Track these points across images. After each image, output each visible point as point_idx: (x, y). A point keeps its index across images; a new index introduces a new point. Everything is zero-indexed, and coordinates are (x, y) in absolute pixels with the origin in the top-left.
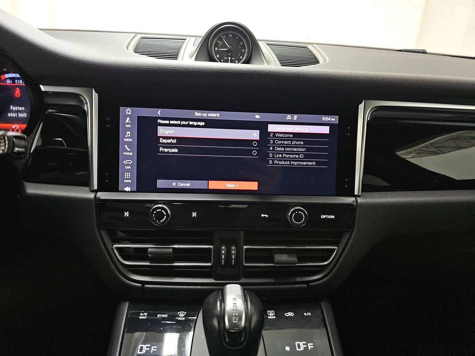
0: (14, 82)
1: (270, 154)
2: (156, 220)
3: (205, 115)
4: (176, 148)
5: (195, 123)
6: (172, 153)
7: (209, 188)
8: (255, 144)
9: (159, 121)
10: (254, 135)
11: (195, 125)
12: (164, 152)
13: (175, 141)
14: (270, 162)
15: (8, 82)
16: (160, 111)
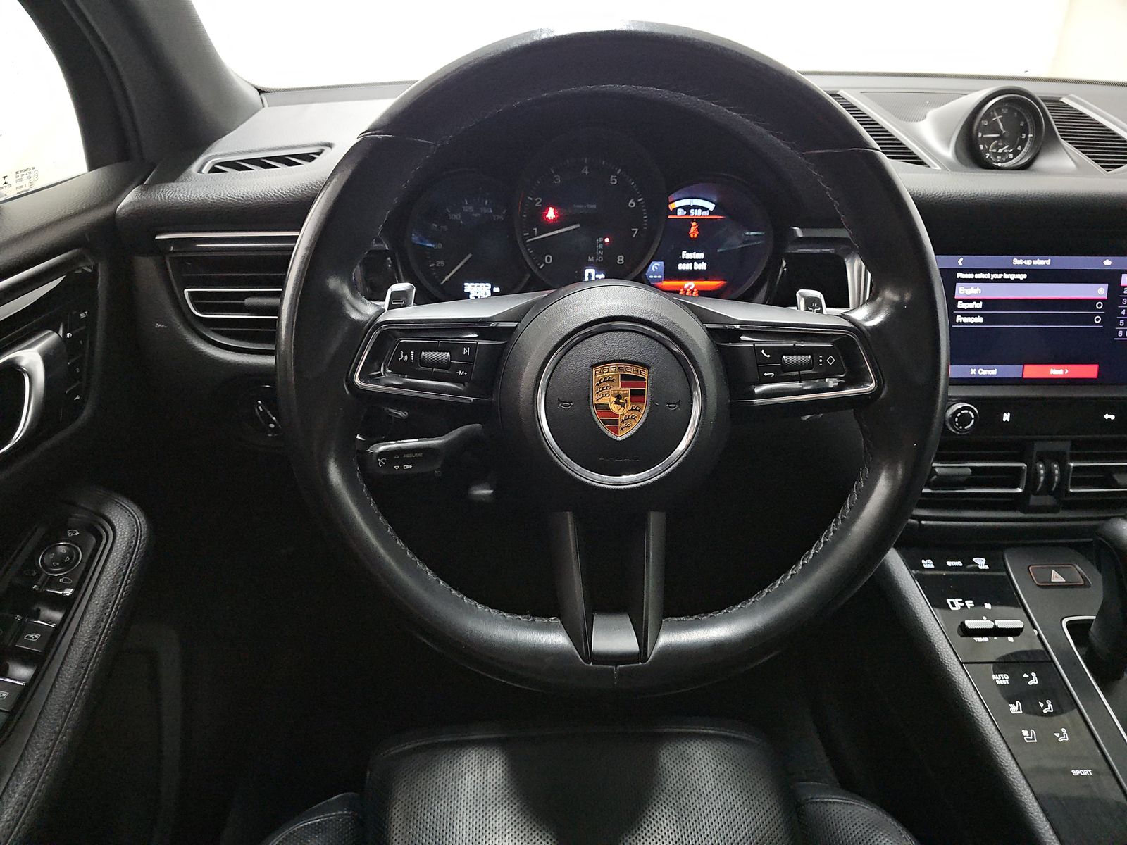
0: (688, 214)
1: (1122, 321)
2: (958, 427)
3: (1028, 262)
4: (981, 315)
5: (1012, 277)
6: (975, 324)
7: (1025, 376)
8: (1100, 305)
9: (960, 275)
10: (1101, 291)
11: (1012, 278)
12: (963, 323)
13: (980, 305)
14: (1120, 334)
15: (681, 213)
16: (962, 259)
